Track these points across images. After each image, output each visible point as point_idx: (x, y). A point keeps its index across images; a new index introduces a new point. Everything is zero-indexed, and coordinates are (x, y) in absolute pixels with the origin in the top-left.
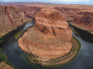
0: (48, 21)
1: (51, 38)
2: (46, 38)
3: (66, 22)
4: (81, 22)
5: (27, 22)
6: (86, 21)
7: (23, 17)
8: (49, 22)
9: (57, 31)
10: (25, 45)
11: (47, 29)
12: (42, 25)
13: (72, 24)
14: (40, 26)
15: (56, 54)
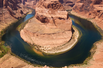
0: (48, 11)
1: (52, 28)
2: (47, 28)
3: (66, 12)
4: (81, 11)
5: (27, 13)
6: (86, 9)
7: (23, 8)
8: (49, 13)
9: (57, 20)
10: (27, 37)
11: (47, 19)
12: (42, 16)
13: (73, 13)
15: (58, 43)
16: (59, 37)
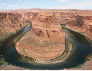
1: (45, 41)
2: (41, 41)
3: (60, 25)
4: (74, 25)
5: (25, 26)
6: (78, 24)
7: (22, 22)
8: (44, 26)
9: (51, 34)
10: (21, 48)
11: (42, 32)
12: (37, 29)
13: (66, 26)
14: (36, 30)
15: (50, 56)
16: (52, 50)
